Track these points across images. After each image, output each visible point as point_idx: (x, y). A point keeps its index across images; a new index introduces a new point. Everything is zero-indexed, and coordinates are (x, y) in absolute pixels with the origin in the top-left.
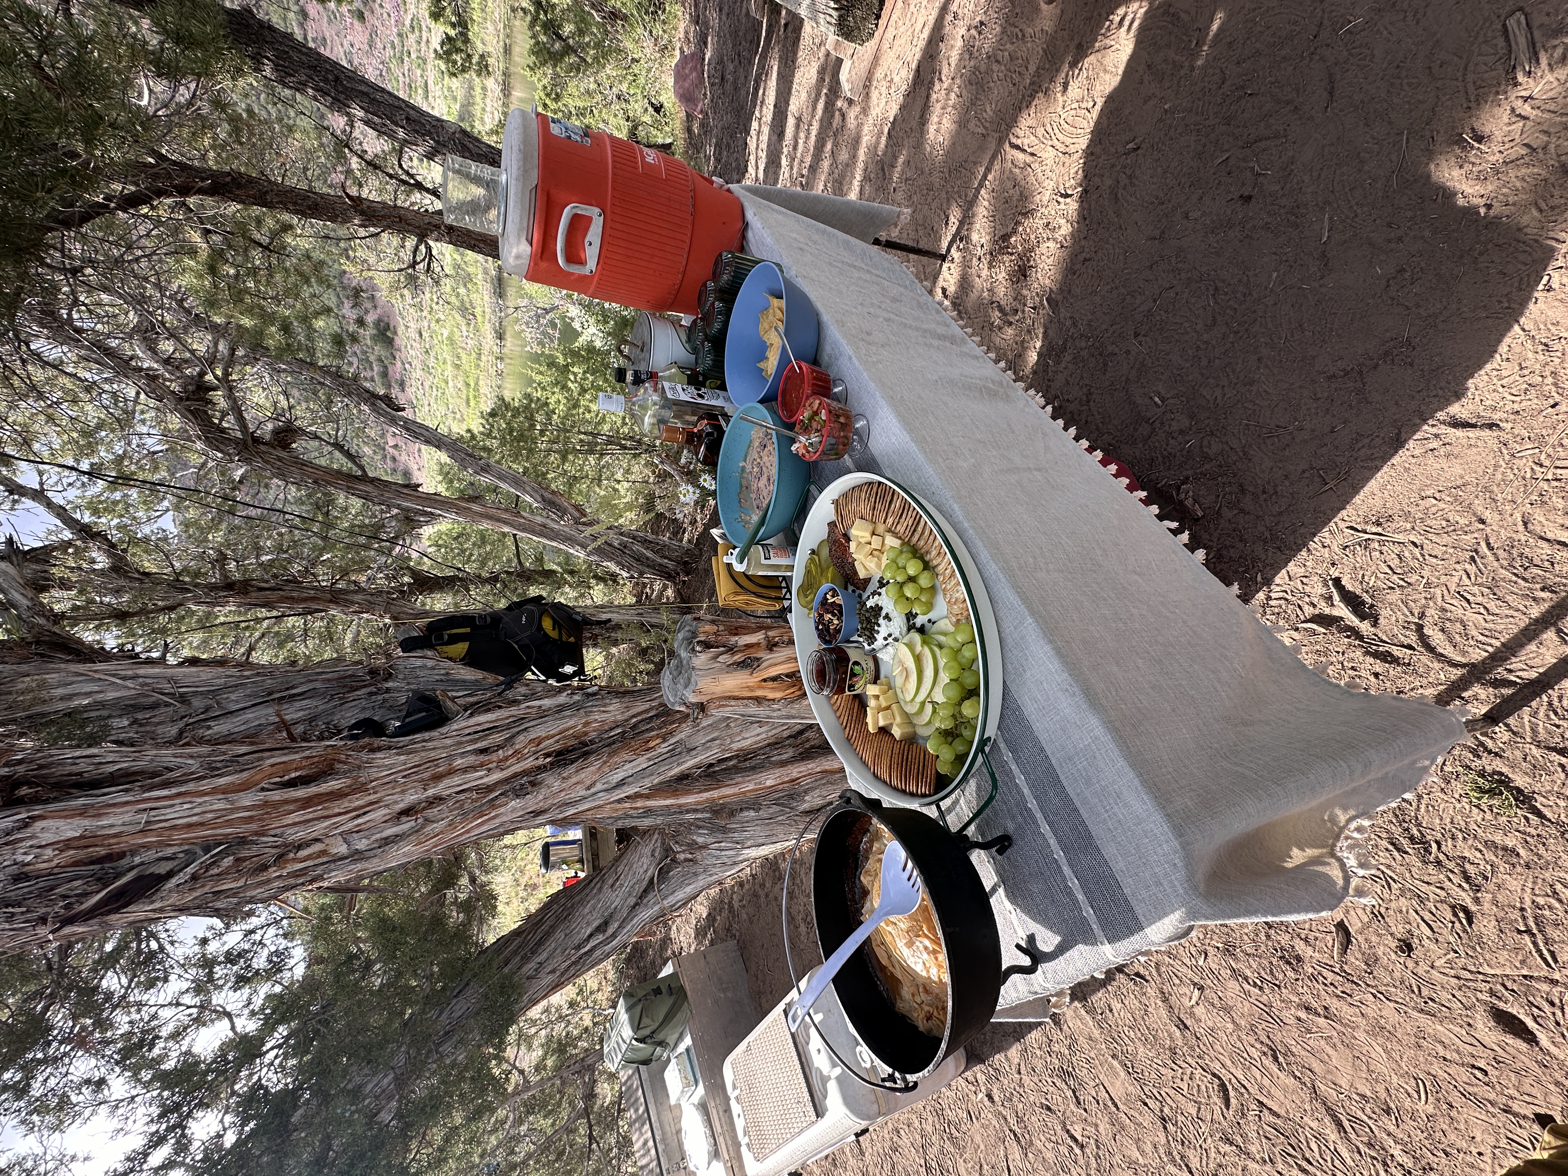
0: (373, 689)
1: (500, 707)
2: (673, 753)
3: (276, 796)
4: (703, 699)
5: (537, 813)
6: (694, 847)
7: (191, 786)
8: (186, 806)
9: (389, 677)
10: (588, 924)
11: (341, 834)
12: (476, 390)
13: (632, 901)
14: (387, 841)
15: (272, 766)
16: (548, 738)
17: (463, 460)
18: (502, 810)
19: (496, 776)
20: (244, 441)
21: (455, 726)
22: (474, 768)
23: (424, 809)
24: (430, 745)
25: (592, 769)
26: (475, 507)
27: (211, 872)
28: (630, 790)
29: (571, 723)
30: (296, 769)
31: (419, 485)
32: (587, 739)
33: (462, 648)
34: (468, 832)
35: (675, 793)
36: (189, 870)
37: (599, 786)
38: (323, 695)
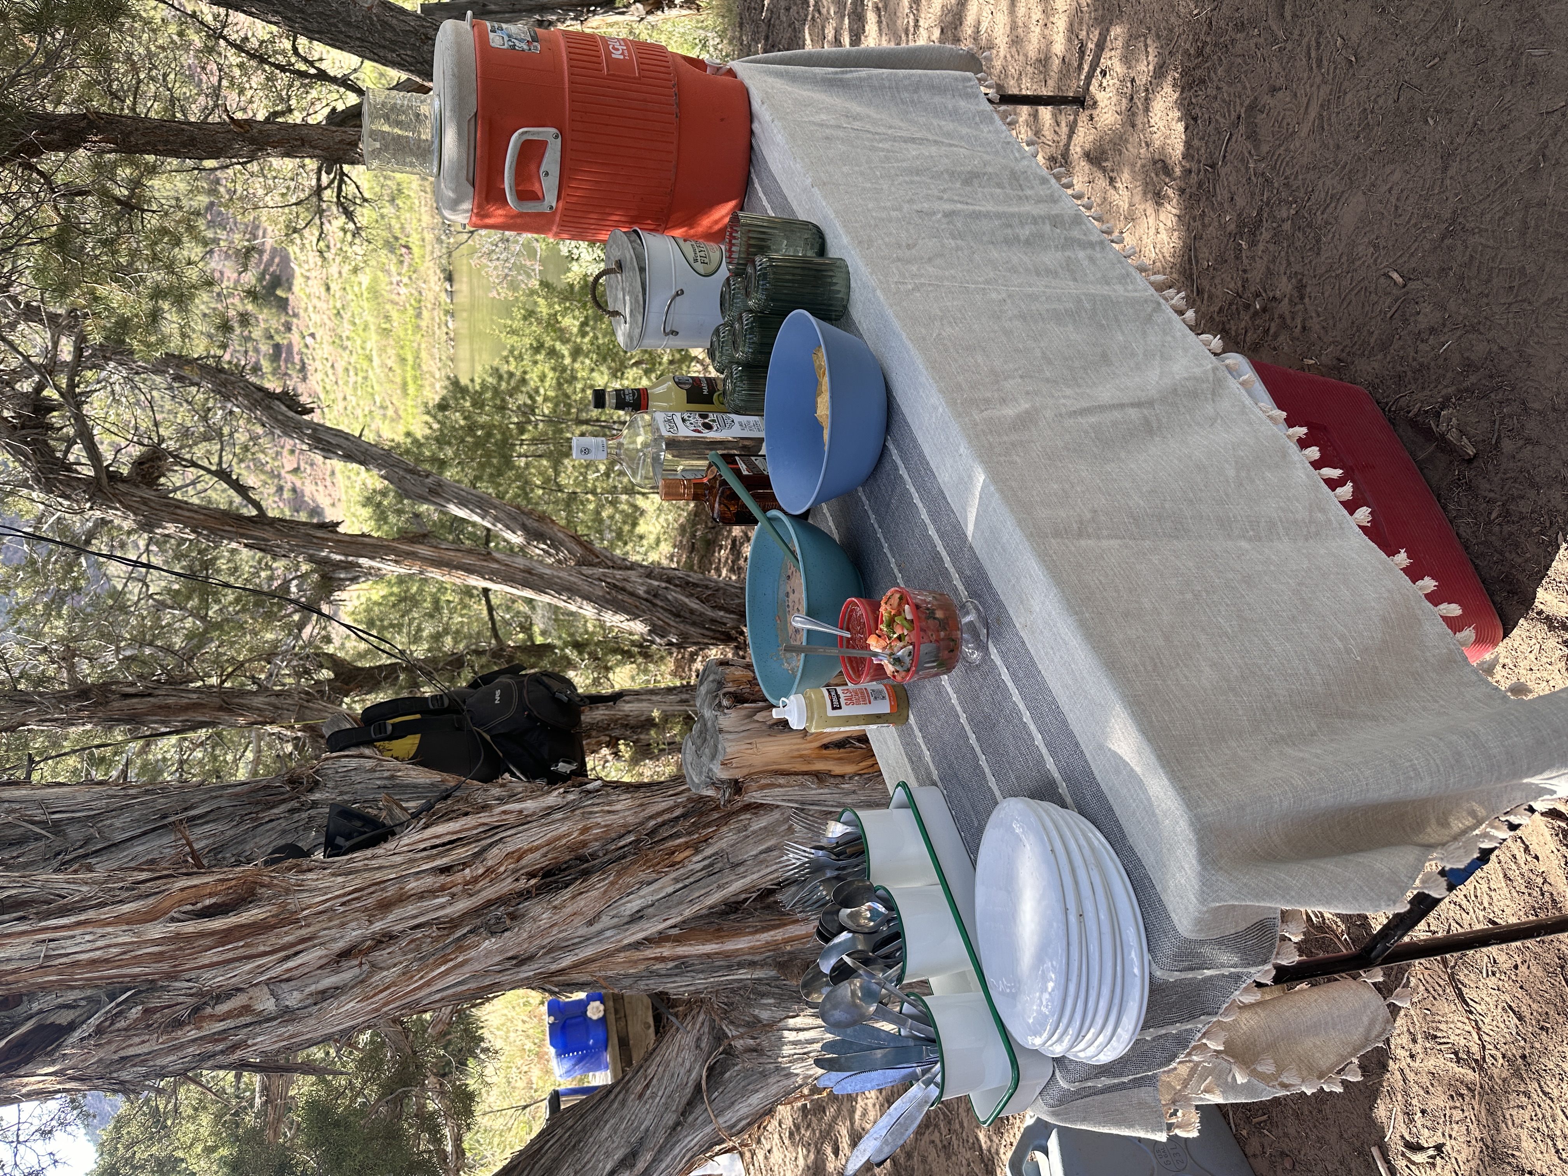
0: (295, 804)
1: (466, 814)
2: (710, 871)
3: (190, 927)
4: (738, 774)
5: (521, 961)
6: (755, 1026)
7: (91, 914)
8: (88, 937)
9: (315, 786)
10: (608, 1155)
11: (267, 983)
12: (417, 366)
13: (670, 1118)
14: (324, 995)
15: (182, 890)
16: (531, 850)
17: (401, 479)
18: (473, 953)
19: (463, 905)
20: (97, 478)
21: (406, 841)
22: (432, 893)
23: (371, 949)
24: (375, 863)
25: (594, 893)
26: (423, 550)
27: (118, 1025)
28: (651, 928)
29: (564, 829)
30: (210, 895)
31: (338, 524)
32: (587, 851)
33: (410, 743)
34: (428, 984)
35: (719, 934)
36: (94, 1021)
37: (605, 921)
38: (230, 817)
